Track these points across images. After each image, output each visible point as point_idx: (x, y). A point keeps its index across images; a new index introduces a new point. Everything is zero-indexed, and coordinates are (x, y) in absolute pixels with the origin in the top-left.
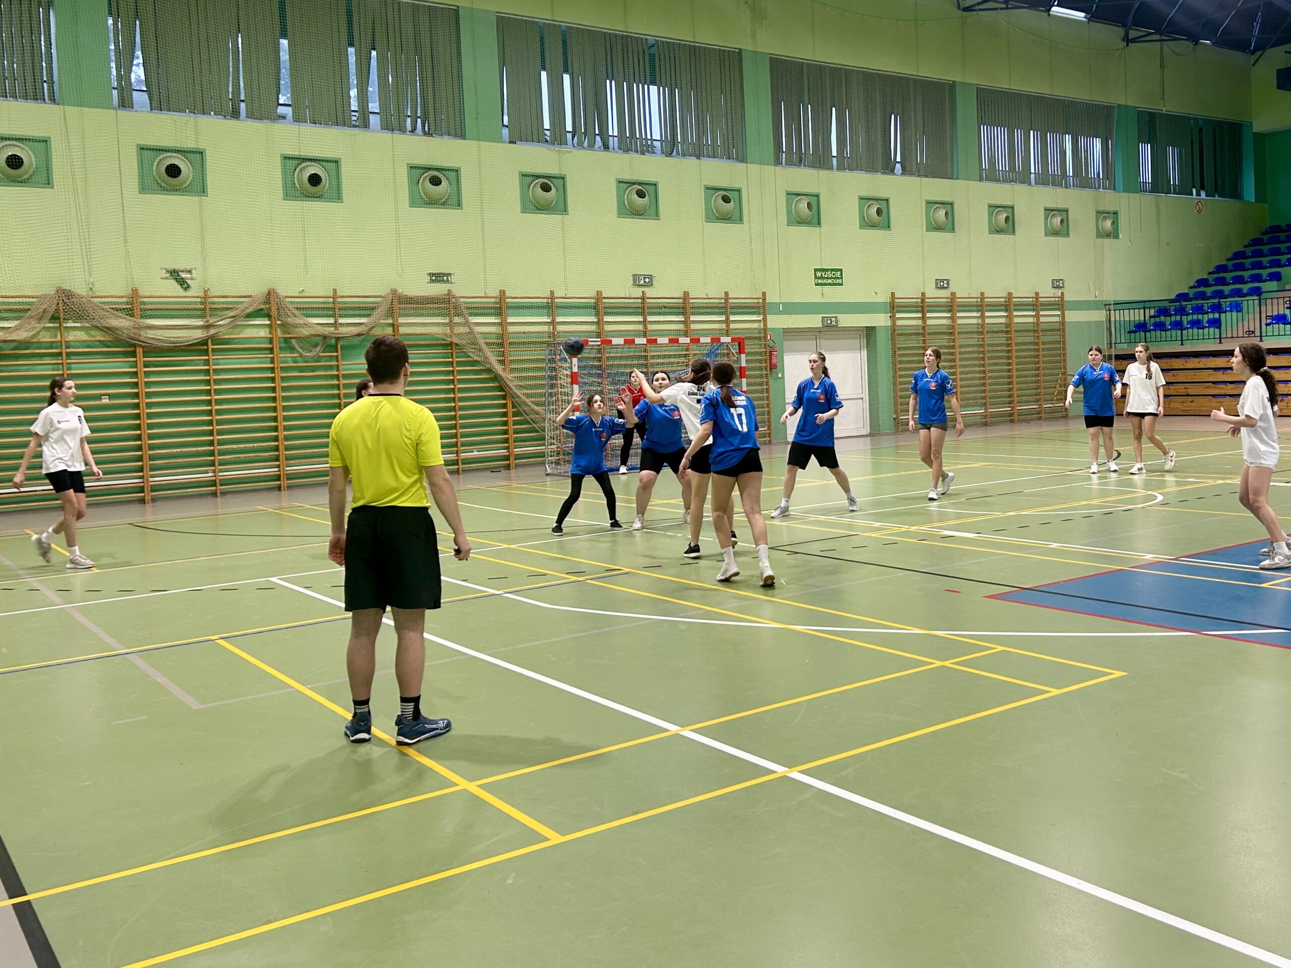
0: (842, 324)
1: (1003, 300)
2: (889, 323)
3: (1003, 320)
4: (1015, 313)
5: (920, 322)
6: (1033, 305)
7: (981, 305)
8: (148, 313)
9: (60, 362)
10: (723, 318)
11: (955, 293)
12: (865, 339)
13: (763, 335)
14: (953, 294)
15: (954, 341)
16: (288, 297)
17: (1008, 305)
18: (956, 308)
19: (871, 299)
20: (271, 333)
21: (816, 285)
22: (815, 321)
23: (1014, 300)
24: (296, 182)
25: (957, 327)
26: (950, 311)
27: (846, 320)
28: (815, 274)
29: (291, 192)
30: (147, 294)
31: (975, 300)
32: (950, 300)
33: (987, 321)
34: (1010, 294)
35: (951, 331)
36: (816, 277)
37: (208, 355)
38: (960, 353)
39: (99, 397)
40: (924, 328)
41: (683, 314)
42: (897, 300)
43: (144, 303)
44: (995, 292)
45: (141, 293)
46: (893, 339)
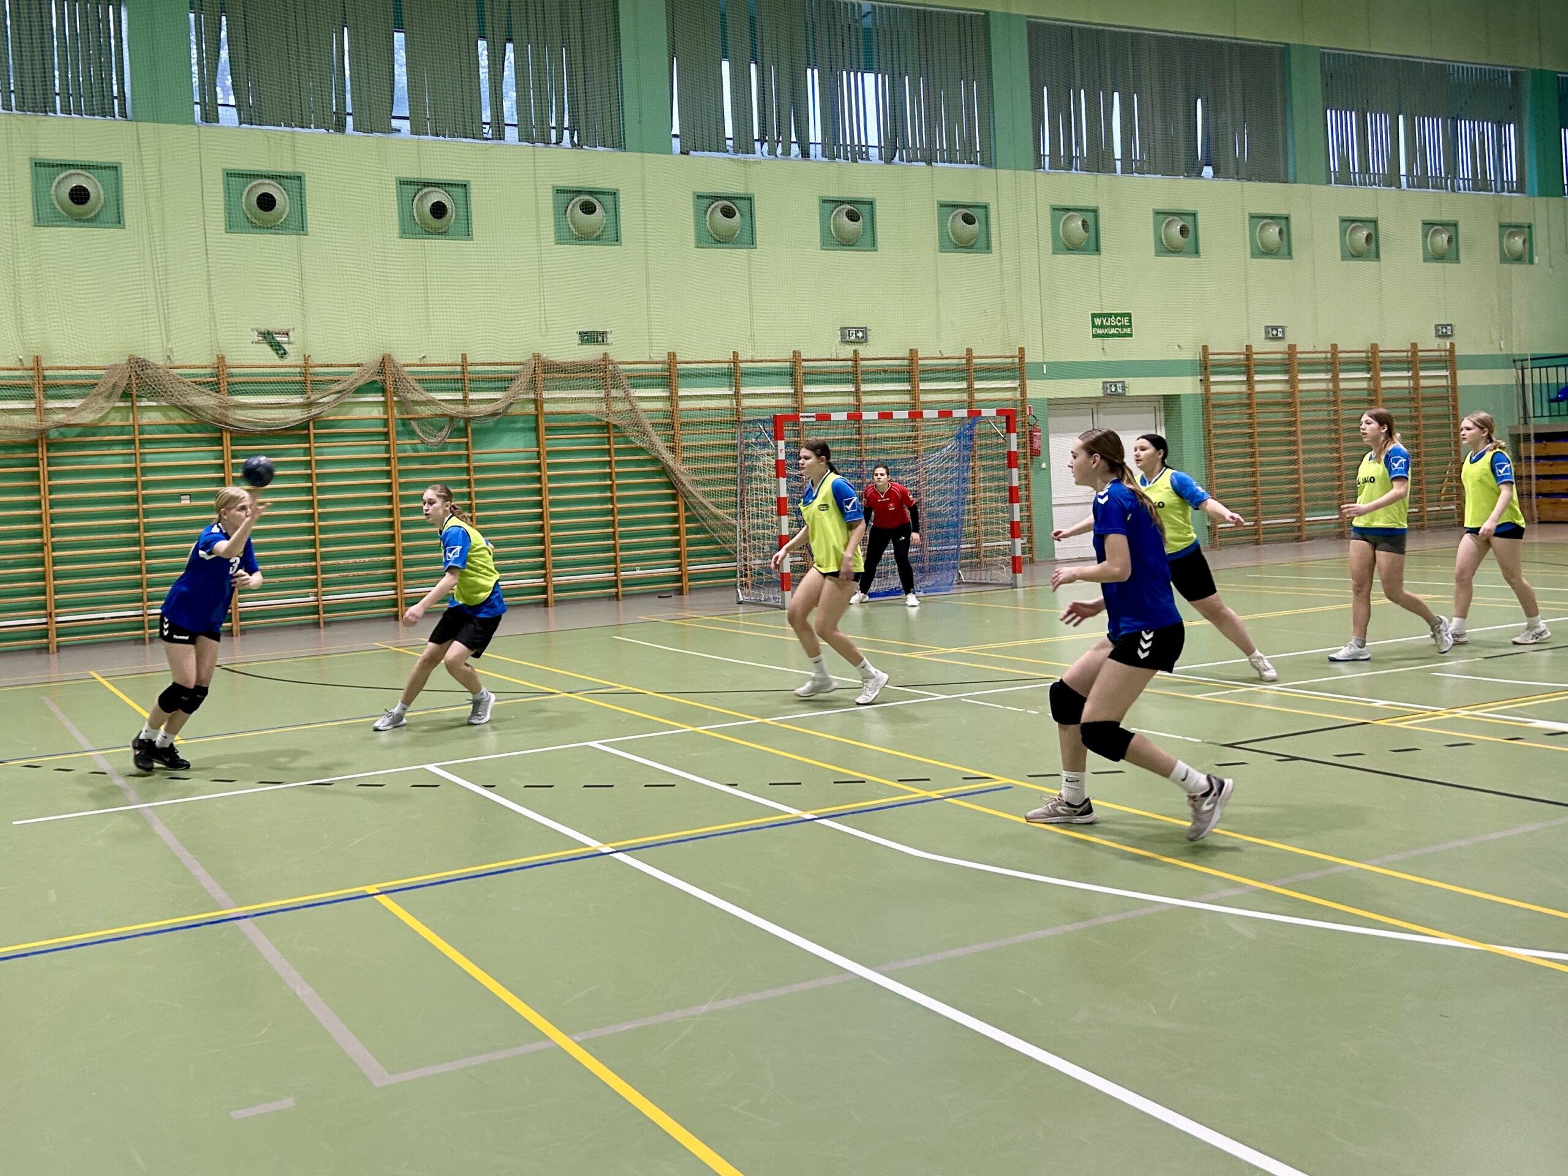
0: (1131, 392)
1: (1364, 355)
2: (1199, 390)
3: (1364, 385)
4: (1383, 374)
5: (1243, 388)
6: (1409, 362)
7: (1333, 363)
8: (237, 387)
9: (133, 451)
10: (964, 385)
11: (1295, 346)
12: (1162, 414)
13: (1019, 408)
14: (1292, 347)
15: (1294, 414)
16: (407, 365)
17: (1372, 362)
18: (1296, 368)
19: (1173, 355)
20: (386, 413)
21: (1094, 336)
22: (1092, 388)
23: (1381, 354)
24: (415, 214)
25: (1298, 394)
26: (1286, 372)
27: (1138, 386)
28: (1093, 320)
29: (411, 228)
30: (235, 363)
31: (1323, 355)
32: (1286, 356)
33: (1343, 385)
34: (1374, 346)
35: (1290, 400)
36: (1094, 326)
37: (310, 443)
38: (1304, 432)
39: (178, 497)
40: (1250, 396)
41: (909, 380)
42: (1211, 357)
43: (232, 375)
44: (1353, 343)
45: (228, 362)
46: (1206, 413)
